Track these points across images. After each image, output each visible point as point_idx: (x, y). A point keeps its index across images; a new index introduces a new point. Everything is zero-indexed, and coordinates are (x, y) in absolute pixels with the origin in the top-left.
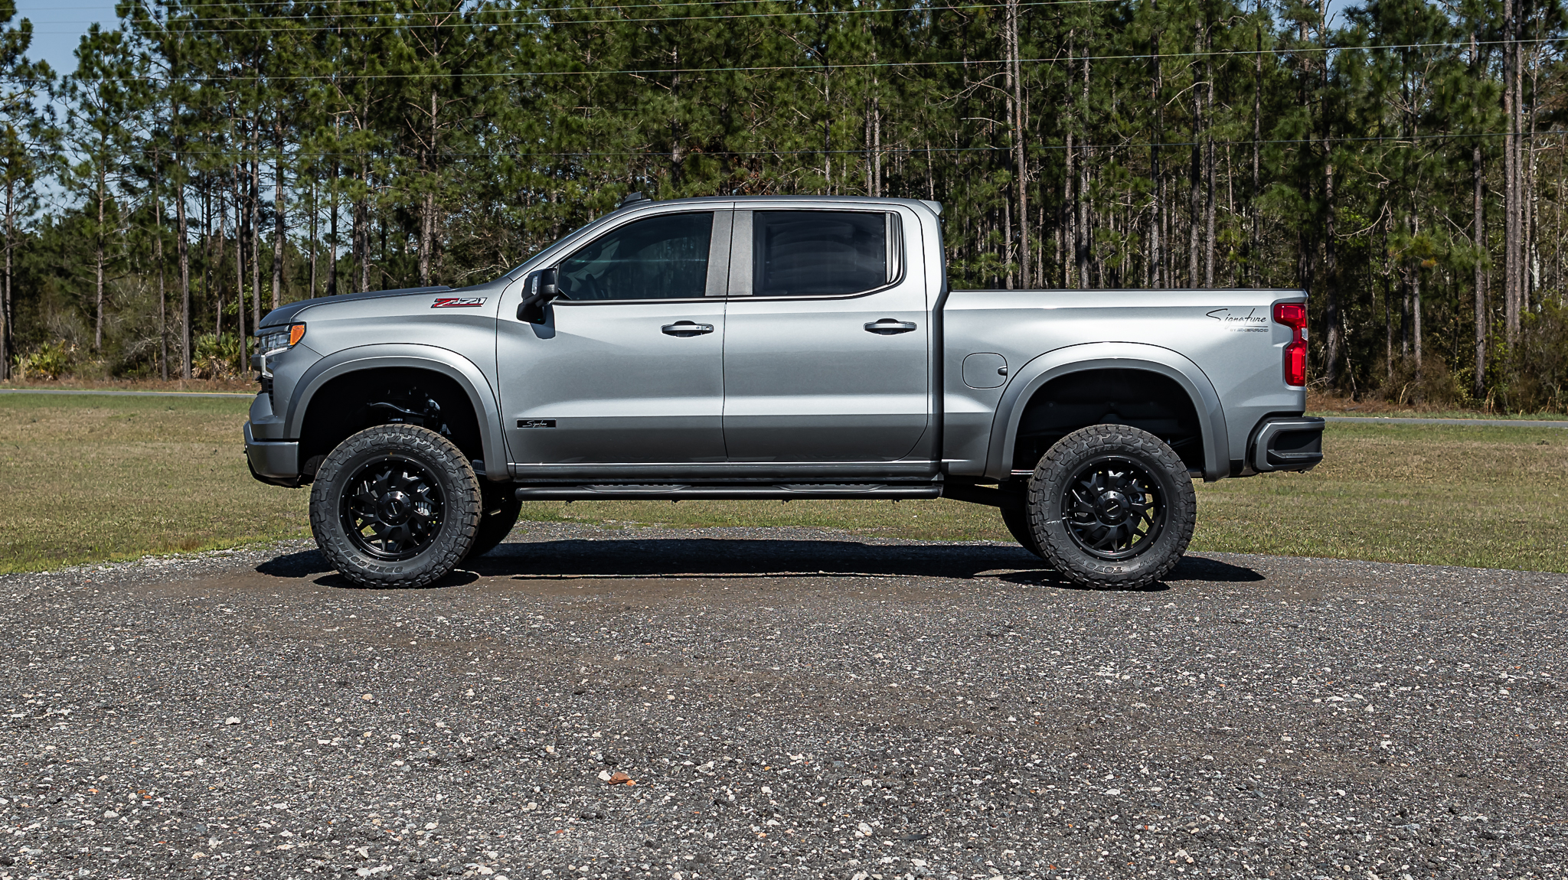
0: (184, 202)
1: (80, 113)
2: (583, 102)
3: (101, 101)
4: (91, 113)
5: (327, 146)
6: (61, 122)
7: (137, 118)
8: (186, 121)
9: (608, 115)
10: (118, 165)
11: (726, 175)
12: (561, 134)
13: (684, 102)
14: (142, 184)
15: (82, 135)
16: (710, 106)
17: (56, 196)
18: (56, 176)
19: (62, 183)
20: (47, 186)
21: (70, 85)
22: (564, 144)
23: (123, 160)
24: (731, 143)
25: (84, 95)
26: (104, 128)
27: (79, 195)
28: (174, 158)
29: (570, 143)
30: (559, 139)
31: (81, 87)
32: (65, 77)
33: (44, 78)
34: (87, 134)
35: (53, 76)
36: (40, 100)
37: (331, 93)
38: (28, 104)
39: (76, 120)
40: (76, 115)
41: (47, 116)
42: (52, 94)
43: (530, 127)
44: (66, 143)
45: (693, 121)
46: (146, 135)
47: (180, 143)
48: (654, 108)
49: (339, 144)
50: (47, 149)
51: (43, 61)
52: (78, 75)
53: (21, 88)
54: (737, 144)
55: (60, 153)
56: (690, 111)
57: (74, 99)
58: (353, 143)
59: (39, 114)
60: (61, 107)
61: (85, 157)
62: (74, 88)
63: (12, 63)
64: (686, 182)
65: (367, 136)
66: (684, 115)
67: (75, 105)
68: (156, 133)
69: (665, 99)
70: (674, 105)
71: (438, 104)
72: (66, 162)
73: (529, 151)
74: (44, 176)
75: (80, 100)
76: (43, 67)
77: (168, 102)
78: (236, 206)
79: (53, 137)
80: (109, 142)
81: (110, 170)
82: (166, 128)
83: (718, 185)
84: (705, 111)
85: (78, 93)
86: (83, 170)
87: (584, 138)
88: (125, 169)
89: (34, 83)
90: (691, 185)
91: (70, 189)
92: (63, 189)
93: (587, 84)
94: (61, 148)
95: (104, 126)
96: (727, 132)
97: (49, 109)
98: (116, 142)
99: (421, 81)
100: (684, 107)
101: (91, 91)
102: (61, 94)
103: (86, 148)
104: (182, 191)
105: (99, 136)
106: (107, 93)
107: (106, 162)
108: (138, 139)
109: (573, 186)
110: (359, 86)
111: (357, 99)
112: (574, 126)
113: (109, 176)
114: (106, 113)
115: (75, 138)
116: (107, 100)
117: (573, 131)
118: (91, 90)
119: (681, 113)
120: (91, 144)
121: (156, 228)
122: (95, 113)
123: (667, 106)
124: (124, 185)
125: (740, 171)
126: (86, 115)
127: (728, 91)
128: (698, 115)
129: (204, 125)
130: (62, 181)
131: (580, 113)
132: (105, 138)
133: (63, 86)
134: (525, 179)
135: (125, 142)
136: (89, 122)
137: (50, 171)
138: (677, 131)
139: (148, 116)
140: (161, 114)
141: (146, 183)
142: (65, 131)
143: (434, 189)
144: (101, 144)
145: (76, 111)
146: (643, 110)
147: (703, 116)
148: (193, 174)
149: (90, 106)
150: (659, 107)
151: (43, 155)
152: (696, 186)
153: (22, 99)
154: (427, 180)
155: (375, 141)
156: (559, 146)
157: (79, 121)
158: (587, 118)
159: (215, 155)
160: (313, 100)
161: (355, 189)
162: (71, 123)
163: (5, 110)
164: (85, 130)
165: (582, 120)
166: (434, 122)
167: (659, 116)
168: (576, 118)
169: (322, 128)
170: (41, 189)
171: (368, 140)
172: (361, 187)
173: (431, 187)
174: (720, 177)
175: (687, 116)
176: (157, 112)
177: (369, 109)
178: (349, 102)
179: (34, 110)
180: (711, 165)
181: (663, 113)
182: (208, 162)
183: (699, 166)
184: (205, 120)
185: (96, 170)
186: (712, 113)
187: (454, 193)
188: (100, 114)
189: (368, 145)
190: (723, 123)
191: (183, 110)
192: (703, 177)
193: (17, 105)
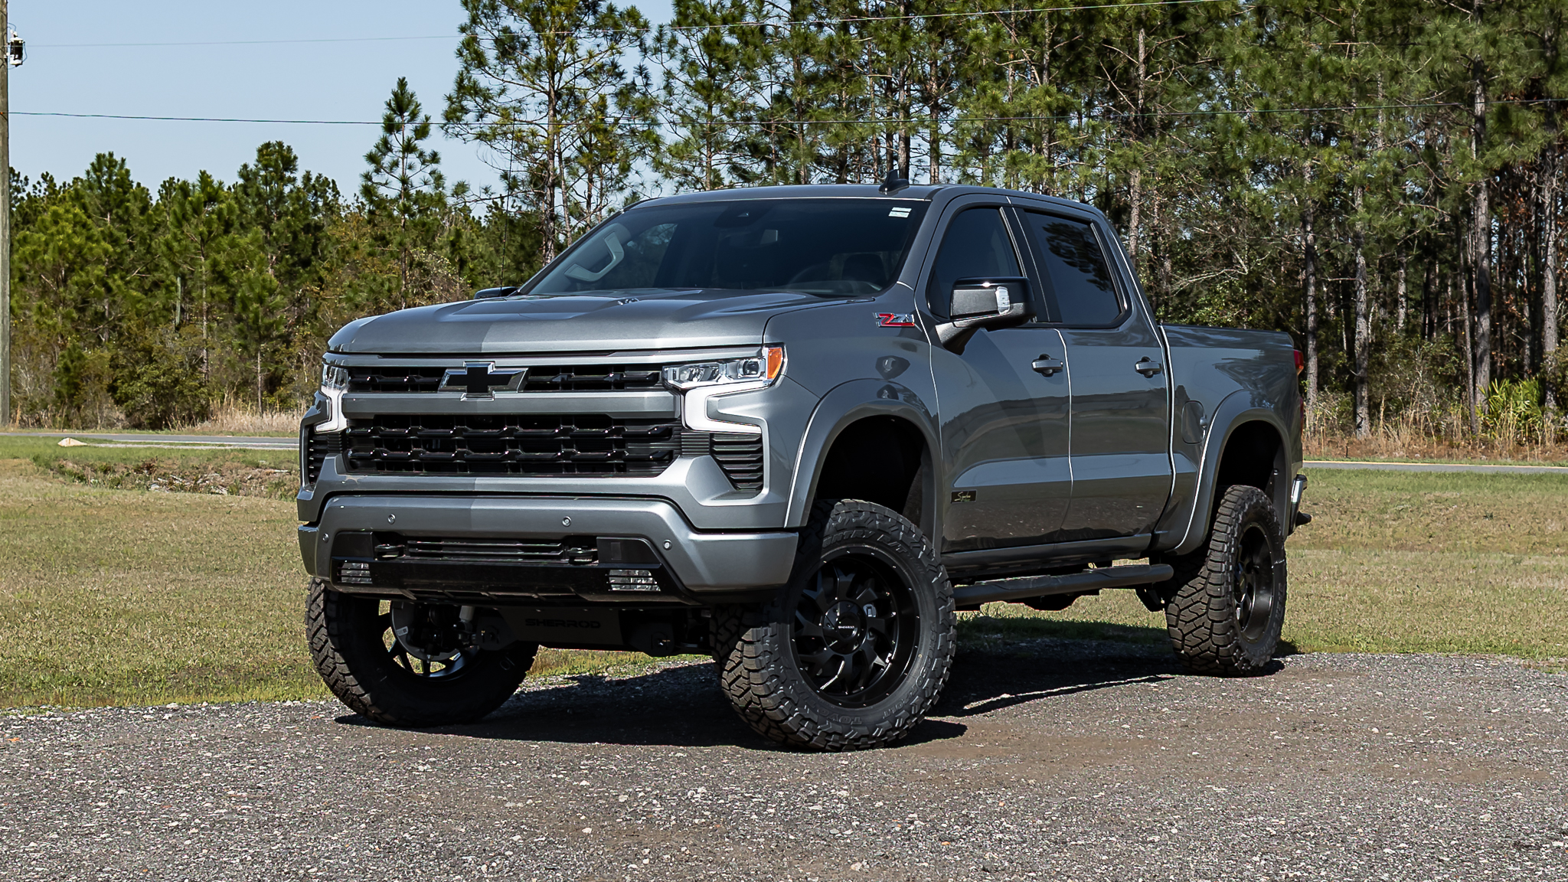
1: (679, 75)
2: (1344, 35)
3: (706, 57)
4: (692, 76)
5: (993, 108)
6: (656, 90)
7: (749, 78)
8: (811, 79)
9: (1380, 52)
10: (729, 143)
11: (1552, 134)
12: (1312, 81)
13: (1487, 30)
14: (758, 168)
15: (683, 103)
16: (1525, 34)
18: (649, 159)
19: (656, 169)
21: (667, 37)
22: (1316, 96)
23: (733, 135)
24: (1557, 86)
25: (684, 50)
27: (681, 184)
28: (797, 131)
29: (1325, 93)
30: (1310, 88)
31: (682, 40)
32: (661, 27)
33: (634, 30)
35: (646, 26)
36: (629, 58)
37: (998, 36)
38: (615, 66)
39: (676, 84)
40: (674, 78)
41: (640, 82)
42: (645, 51)
43: (1269, 73)
44: (663, 116)
45: (1500, 57)
46: (763, 100)
47: (803, 109)
48: (1442, 41)
49: (1009, 105)
50: (639, 125)
51: (633, 8)
52: (677, 24)
53: (605, 44)
55: (655, 128)
56: (1494, 43)
57: (672, 56)
59: (628, 79)
60: (656, 68)
61: (685, 132)
62: (674, 42)
63: (595, 12)
64: (1492, 145)
65: (1047, 93)
66: (1487, 49)
67: (674, 65)
68: (777, 98)
69: (1459, 26)
70: (1472, 36)
71: (1147, 46)
72: (658, 141)
73: (1267, 106)
74: (636, 159)
75: (680, 56)
76: (632, 15)
77: (788, 54)
79: (645, 109)
80: (716, 111)
81: (717, 150)
82: (788, 92)
83: (1538, 149)
84: (1519, 42)
85: (678, 48)
86: (680, 152)
87: (1345, 86)
88: (737, 147)
89: (621, 38)
90: (1499, 149)
91: (667, 176)
92: (658, 176)
93: (1349, 11)
94: (655, 123)
95: (708, 91)
96: (1552, 71)
97: (641, 71)
98: (722, 110)
99: (1122, 15)
100: (1486, 36)
101: (691, 42)
102: (657, 51)
103: (686, 120)
105: (701, 104)
106: (710, 46)
107: (710, 137)
108: (753, 107)
110: (1036, 25)
111: (1035, 41)
112: (1330, 69)
113: (717, 158)
114: (711, 74)
115: (675, 106)
116: (712, 57)
117: (1327, 77)
118: (694, 44)
119: (1482, 46)
120: (694, 116)
122: (697, 74)
123: (1462, 38)
124: (735, 168)
126: (686, 78)
127: (1552, 11)
128: (1506, 48)
129: (832, 84)
130: (657, 165)
131: (1340, 51)
132: (710, 107)
133: (659, 39)
134: (1262, 146)
135: (739, 112)
136: (688, 84)
137: (641, 152)
138: (1479, 71)
139: (762, 74)
140: (779, 72)
141: (763, 165)
142: (662, 99)
143: (1140, 166)
144: (705, 115)
145: (675, 71)
146: (1429, 43)
147: (1515, 49)
148: (826, 152)
149: (693, 63)
150: (1452, 38)
151: (633, 132)
152: (1506, 150)
153: (606, 59)
154: (1130, 153)
155: (1058, 100)
156: (1310, 98)
157: (678, 86)
158: (1350, 57)
159: (846, 125)
160: (974, 45)
161: (1031, 167)
162: (669, 88)
163: (586, 74)
164: (685, 97)
165: (1343, 60)
166: (1142, 71)
167: (1452, 52)
168: (1334, 58)
169: (986, 82)
170: (632, 178)
171: (1048, 99)
172: (1038, 165)
173: (1135, 162)
174: (1540, 137)
175: (1492, 49)
176: (774, 69)
177: (1051, 55)
178: (1023, 46)
179: (623, 73)
180: (1529, 120)
181: (1457, 47)
182: (837, 135)
183: (1511, 122)
184: (835, 78)
185: (699, 150)
186: (1528, 45)
187: (1166, 168)
188: (703, 76)
189: (1049, 106)
190: (1546, 60)
191: (810, 65)
192: (1518, 138)
193: (601, 67)
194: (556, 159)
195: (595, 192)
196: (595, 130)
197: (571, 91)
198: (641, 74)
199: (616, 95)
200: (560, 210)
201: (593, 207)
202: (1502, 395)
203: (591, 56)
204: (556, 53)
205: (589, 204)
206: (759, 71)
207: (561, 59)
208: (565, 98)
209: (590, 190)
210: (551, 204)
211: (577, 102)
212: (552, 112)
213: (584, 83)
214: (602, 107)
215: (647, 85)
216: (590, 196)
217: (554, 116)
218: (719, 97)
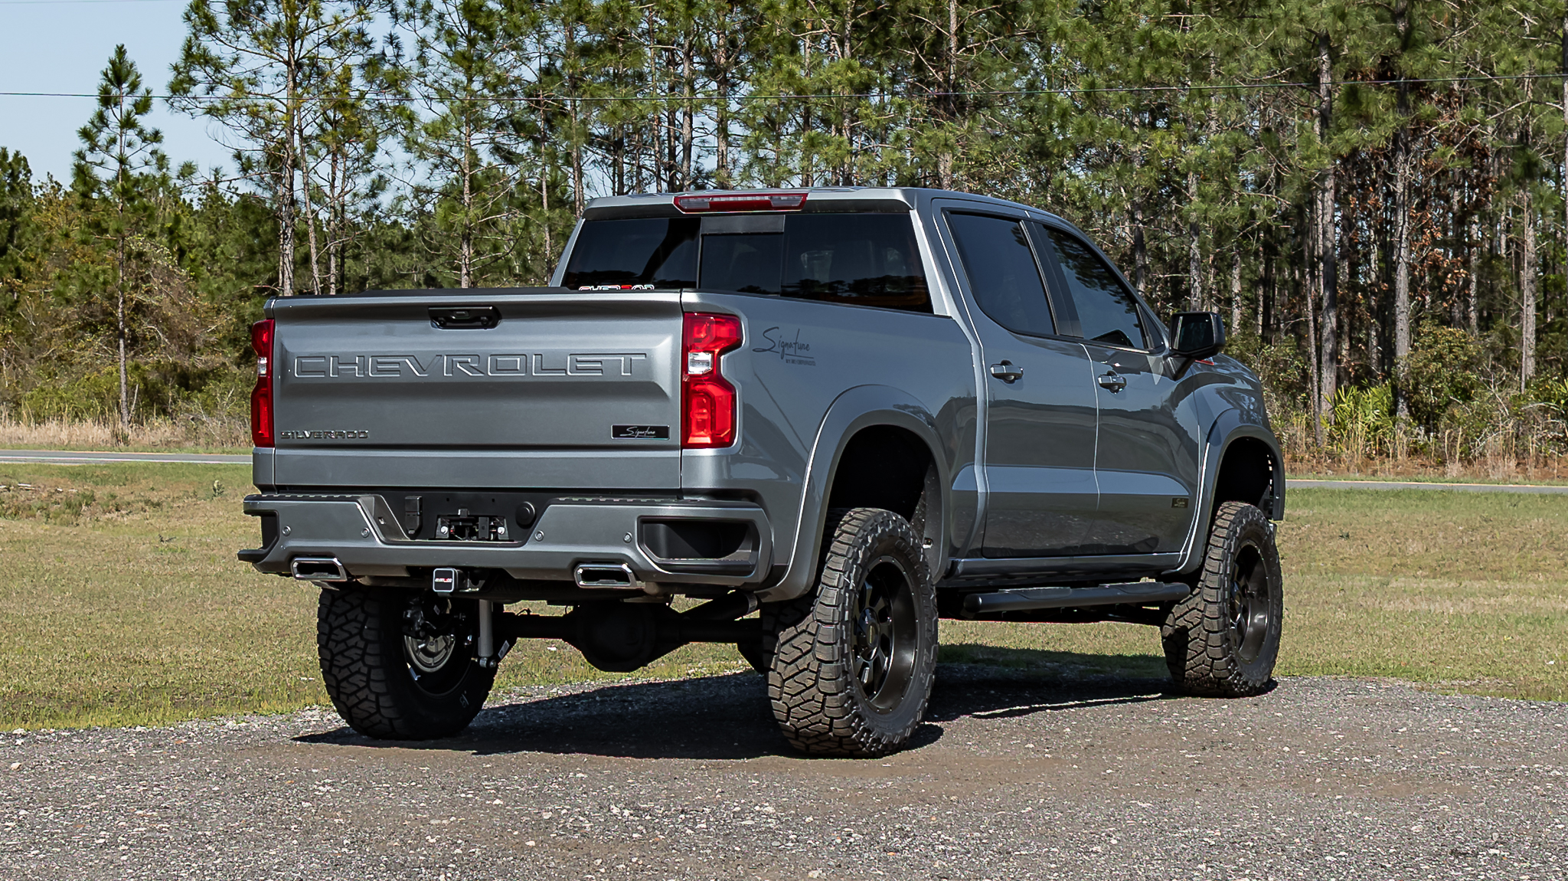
0: (581, 175)
1: (435, 44)
2: (1178, 7)
3: (465, 24)
4: (449, 45)
5: (789, 84)
6: (409, 61)
7: (515, 48)
8: (585, 51)
9: (1217, 25)
10: (491, 121)
11: (1404, 117)
12: (1142, 57)
14: (523, 148)
15: (439, 75)
17: (399, 167)
18: (401, 138)
19: (408, 149)
20: (391, 152)
22: (1147, 73)
23: (494, 111)
24: (1410, 64)
25: (441, 16)
26: (467, 64)
27: (436, 166)
28: (569, 108)
29: (1156, 71)
30: (1140, 65)
34: (445, 75)
38: (362, 33)
39: (431, 53)
40: (429, 47)
41: (390, 51)
42: (396, 16)
43: (1095, 47)
44: (415, 90)
45: (1347, 32)
46: (529, 73)
47: (575, 84)
48: (1286, 14)
49: (807, 81)
50: (388, 99)
53: (352, 9)
54: (1419, 66)
55: (407, 104)
57: (426, 23)
58: (829, 79)
59: (377, 49)
61: (442, 109)
64: (1338, 129)
65: (850, 68)
66: (1335, 23)
67: (429, 33)
68: (546, 72)
71: (959, 15)
72: (412, 118)
73: (1092, 85)
74: (385, 138)
75: (435, 23)
77: (558, 21)
78: (659, 177)
79: (396, 81)
80: (476, 86)
81: (478, 129)
82: (558, 64)
83: (1389, 133)
84: (1369, 15)
85: (433, 14)
86: (436, 131)
87: (1179, 63)
88: (500, 125)
90: (1347, 133)
91: (421, 157)
92: (410, 156)
94: (408, 97)
95: (469, 62)
96: (1405, 47)
97: (392, 39)
98: (485, 84)
102: (409, 17)
103: (443, 95)
104: (580, 158)
105: (461, 77)
106: (471, 12)
107: (471, 115)
108: (518, 80)
109: (1163, 138)
111: (835, 10)
112: (1162, 44)
113: (477, 137)
114: (472, 42)
115: (430, 79)
116: (472, 24)
117: (1161, 53)
118: (452, 9)
119: (1329, 19)
120: (452, 90)
121: (541, 213)
122: (455, 43)
124: (497, 149)
125: (1427, 108)
126: (443, 47)
128: (1355, 22)
129: (608, 56)
130: (410, 145)
131: (1173, 24)
132: (470, 81)
134: (1087, 129)
135: (499, 85)
136: (445, 54)
137: (392, 130)
139: (530, 44)
140: (549, 42)
141: (530, 144)
142: (415, 71)
143: (952, 148)
144: (465, 89)
145: (430, 40)
146: (1271, 16)
147: (1365, 24)
148: (598, 130)
149: (450, 33)
150: (1296, 11)
151: (382, 107)
152: (1354, 135)
153: (353, 26)
154: (941, 134)
155: (860, 75)
156: (1141, 76)
157: (433, 56)
158: (1184, 31)
159: (624, 102)
160: (769, 14)
161: (830, 150)
162: (422, 59)
163: (330, 42)
164: (442, 68)
165: (1177, 34)
166: (953, 44)
167: (1297, 26)
168: (1167, 32)
169: (781, 56)
170: (379, 158)
171: (850, 75)
172: (839, 147)
173: (946, 145)
174: (1393, 120)
175: (1340, 24)
176: (543, 37)
177: (854, 25)
178: (823, 15)
179: (371, 42)
180: (1379, 101)
181: (1301, 21)
182: (614, 113)
183: (1361, 104)
184: (613, 49)
185: (458, 128)
186: (1380, 19)
187: (981, 153)
188: (463, 45)
189: (851, 82)
190: (1398, 34)
191: (582, 35)
192: (1366, 120)
193: (347, 34)
194: (297, 137)
195: (339, 175)
196: (341, 106)
197: (313, 61)
198: (391, 43)
199: (362, 66)
200: (299, 195)
201: (337, 191)
202: (1347, 405)
203: (337, 22)
204: (297, 18)
205: (333, 186)
206: (527, 41)
207: (302, 25)
208: (307, 69)
209: (334, 173)
210: (291, 189)
211: (320, 73)
212: (291, 84)
213: (327, 52)
214: (346, 80)
215: (398, 56)
216: (334, 179)
217: (295, 88)
218: (481, 68)
